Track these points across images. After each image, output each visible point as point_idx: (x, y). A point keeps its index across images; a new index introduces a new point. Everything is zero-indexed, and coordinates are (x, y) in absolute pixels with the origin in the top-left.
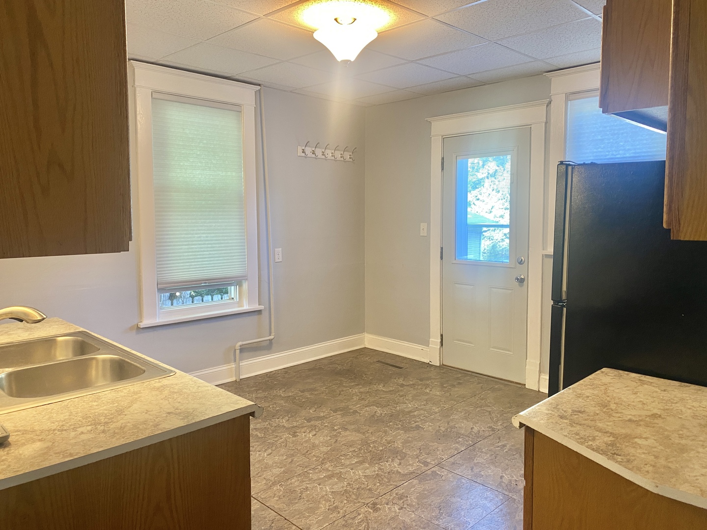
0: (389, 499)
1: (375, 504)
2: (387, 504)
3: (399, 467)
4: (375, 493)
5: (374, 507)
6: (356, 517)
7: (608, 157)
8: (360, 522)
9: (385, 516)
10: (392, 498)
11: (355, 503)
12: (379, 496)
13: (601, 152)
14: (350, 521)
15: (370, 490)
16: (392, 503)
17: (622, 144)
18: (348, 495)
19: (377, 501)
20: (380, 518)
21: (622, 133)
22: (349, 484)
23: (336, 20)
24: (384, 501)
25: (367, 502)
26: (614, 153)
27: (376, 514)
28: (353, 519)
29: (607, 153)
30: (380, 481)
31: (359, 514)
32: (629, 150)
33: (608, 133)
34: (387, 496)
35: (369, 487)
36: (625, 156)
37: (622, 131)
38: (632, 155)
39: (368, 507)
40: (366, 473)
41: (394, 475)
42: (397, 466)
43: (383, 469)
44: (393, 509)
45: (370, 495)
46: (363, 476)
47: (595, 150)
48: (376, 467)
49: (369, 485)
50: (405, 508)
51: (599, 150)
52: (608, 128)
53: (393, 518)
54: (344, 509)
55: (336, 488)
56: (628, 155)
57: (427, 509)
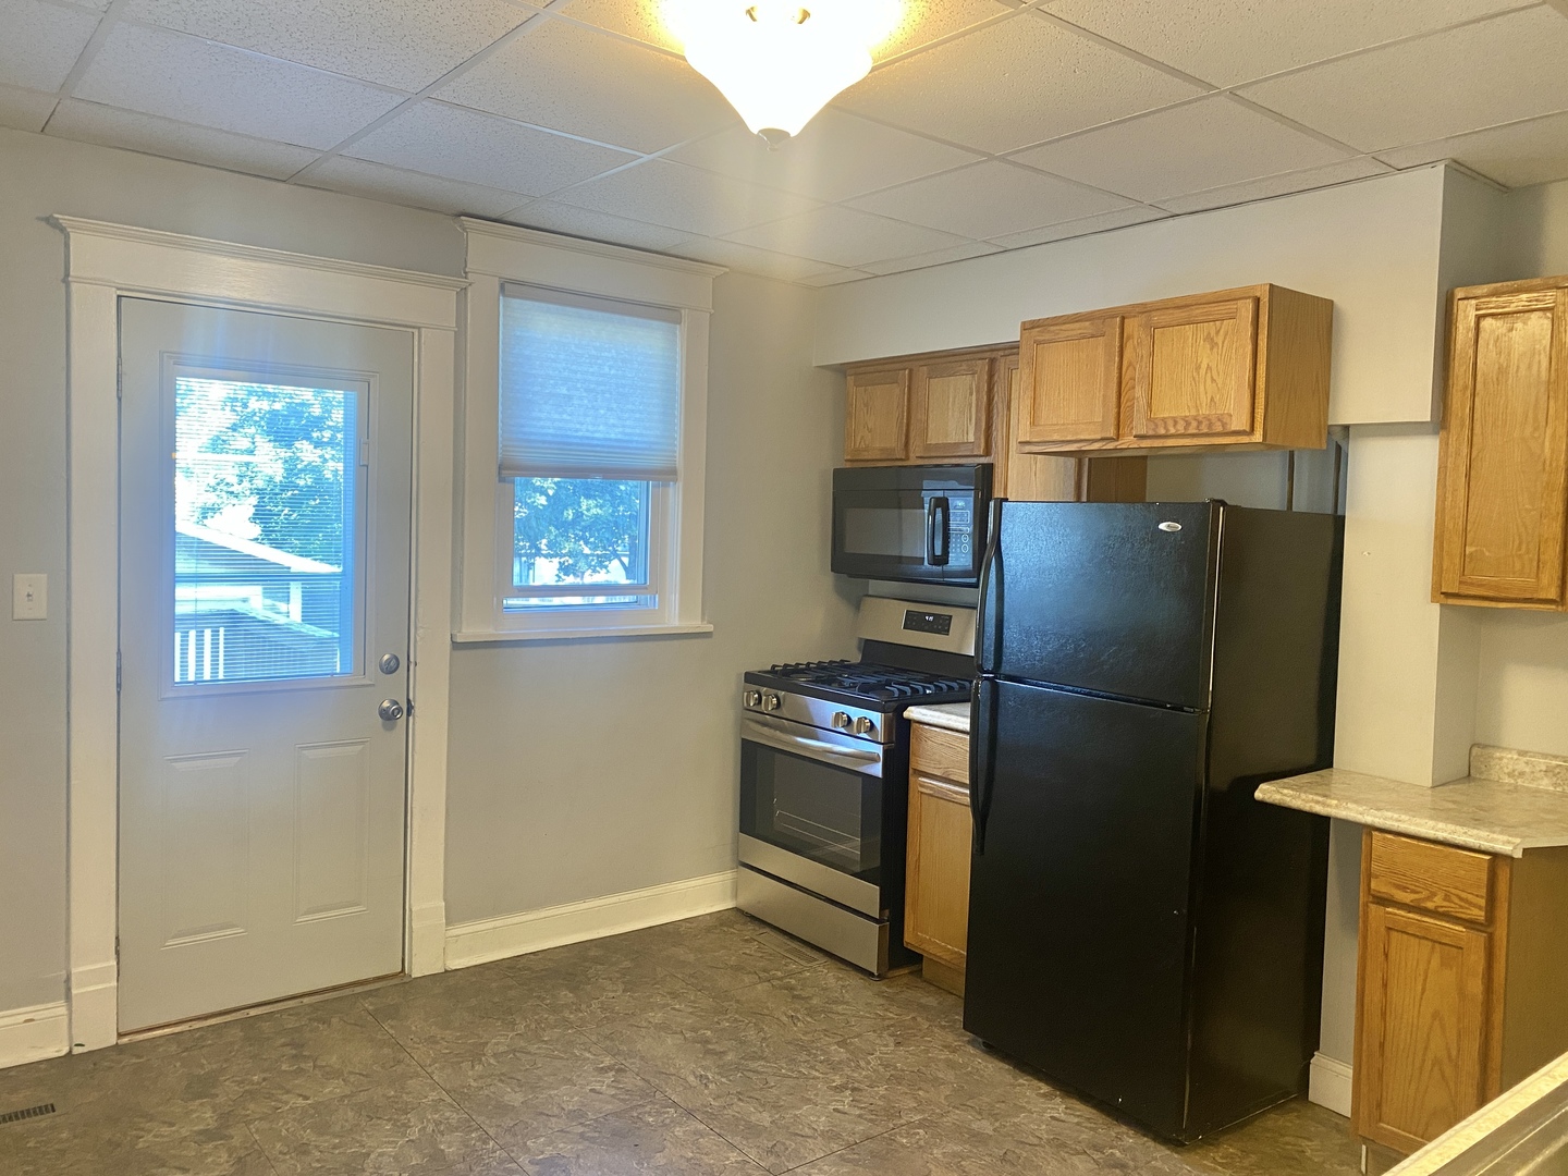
7: (580, 434)
13: (567, 421)
17: (602, 412)
21: (603, 392)
23: (749, 12)
26: (590, 428)
29: (578, 426)
32: (614, 425)
33: (579, 385)
36: (607, 436)
37: (603, 388)
38: (619, 437)
47: (556, 416)
51: (565, 416)
52: (579, 376)
56: (613, 436)
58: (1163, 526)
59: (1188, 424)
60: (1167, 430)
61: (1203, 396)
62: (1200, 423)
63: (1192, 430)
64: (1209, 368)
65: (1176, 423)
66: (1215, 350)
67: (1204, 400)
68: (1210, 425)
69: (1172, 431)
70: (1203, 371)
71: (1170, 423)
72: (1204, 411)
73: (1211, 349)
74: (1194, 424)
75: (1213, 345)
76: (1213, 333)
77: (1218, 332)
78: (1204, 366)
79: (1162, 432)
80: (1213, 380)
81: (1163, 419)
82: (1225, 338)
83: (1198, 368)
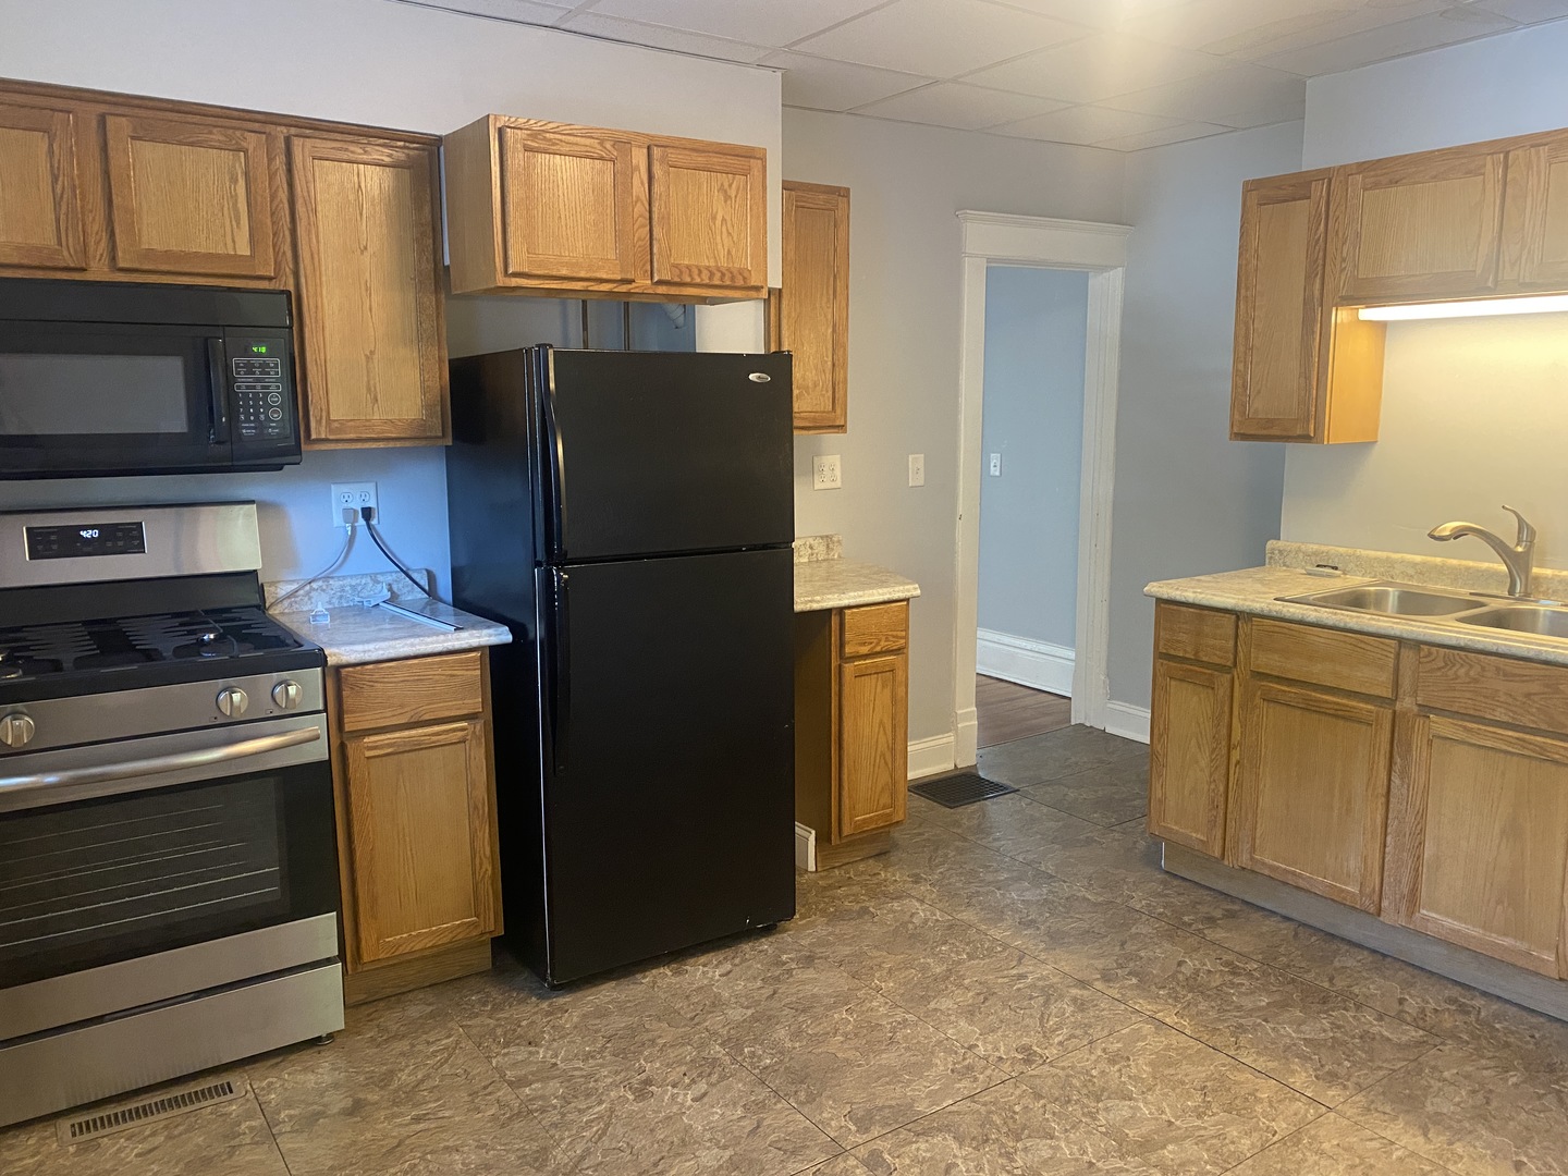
0: (993, 1070)
1: (1028, 1061)
2: (1000, 1058)
3: (955, 1156)
4: (1025, 1087)
5: (1029, 1056)
6: (1067, 1040)
8: (1057, 1030)
9: (1007, 1036)
10: (988, 1072)
11: (1072, 1068)
12: (1017, 1080)
14: (1078, 1032)
15: (1038, 1096)
16: (990, 1059)
18: (1091, 1089)
19: (1023, 1068)
20: (1019, 1033)
22: (1093, 1116)
24: (1006, 1067)
25: (1046, 1068)
27: (1025, 1040)
28: (1072, 1036)
30: (1012, 1117)
31: (1061, 1043)
34: (998, 1076)
35: (1042, 1102)
39: (1042, 1057)
40: (1051, 1147)
41: (975, 1132)
42: (959, 1162)
43: (1001, 1155)
44: (990, 1047)
45: (1038, 1081)
46: (1058, 1139)
48: (1020, 1163)
49: (1041, 1110)
50: (963, 1047)
53: (992, 1031)
54: (1093, 1057)
55: (1122, 1110)
57: (918, 1042)
58: (752, 377)
59: (712, 275)
60: (692, 279)
61: (720, 247)
62: (723, 275)
63: (716, 282)
64: (724, 219)
65: (700, 272)
66: (729, 202)
67: (722, 253)
68: (733, 278)
69: (698, 280)
70: (718, 222)
71: (696, 272)
72: (723, 263)
73: (725, 202)
74: (718, 275)
75: (727, 198)
76: (726, 186)
77: (730, 186)
78: (719, 218)
79: (688, 280)
80: (729, 233)
81: (688, 267)
82: (737, 193)
83: (714, 218)
